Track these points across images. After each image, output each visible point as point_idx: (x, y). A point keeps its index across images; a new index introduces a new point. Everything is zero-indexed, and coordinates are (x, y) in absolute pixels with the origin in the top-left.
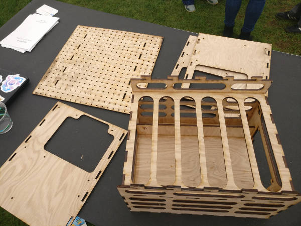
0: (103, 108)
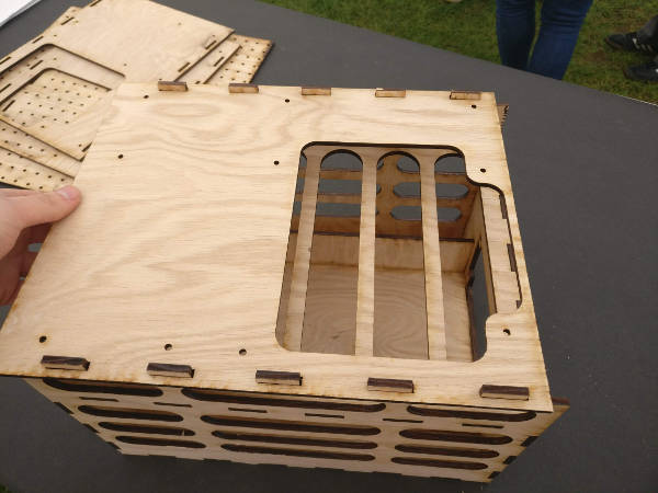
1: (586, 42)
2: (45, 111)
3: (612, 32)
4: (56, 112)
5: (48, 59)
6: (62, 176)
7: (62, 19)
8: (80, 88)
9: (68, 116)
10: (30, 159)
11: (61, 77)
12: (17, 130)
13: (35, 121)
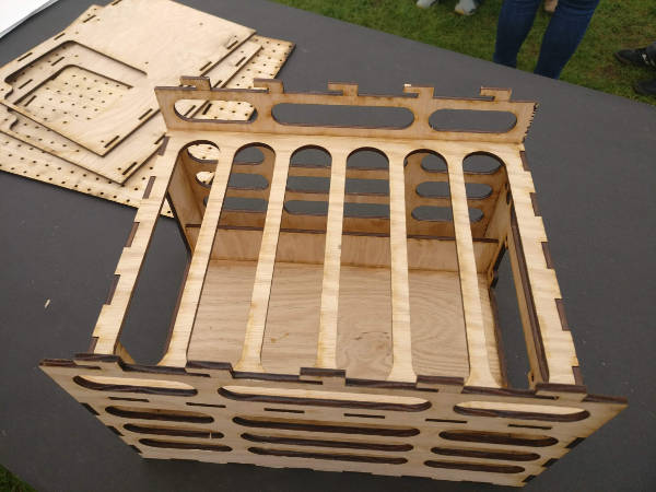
0: (103, 196)
1: (595, 57)
2: (67, 106)
3: (621, 47)
4: (78, 109)
5: (69, 56)
6: (84, 172)
7: (84, 17)
8: (101, 84)
9: (90, 112)
10: (52, 154)
11: (83, 74)
12: (39, 125)
13: (57, 117)
